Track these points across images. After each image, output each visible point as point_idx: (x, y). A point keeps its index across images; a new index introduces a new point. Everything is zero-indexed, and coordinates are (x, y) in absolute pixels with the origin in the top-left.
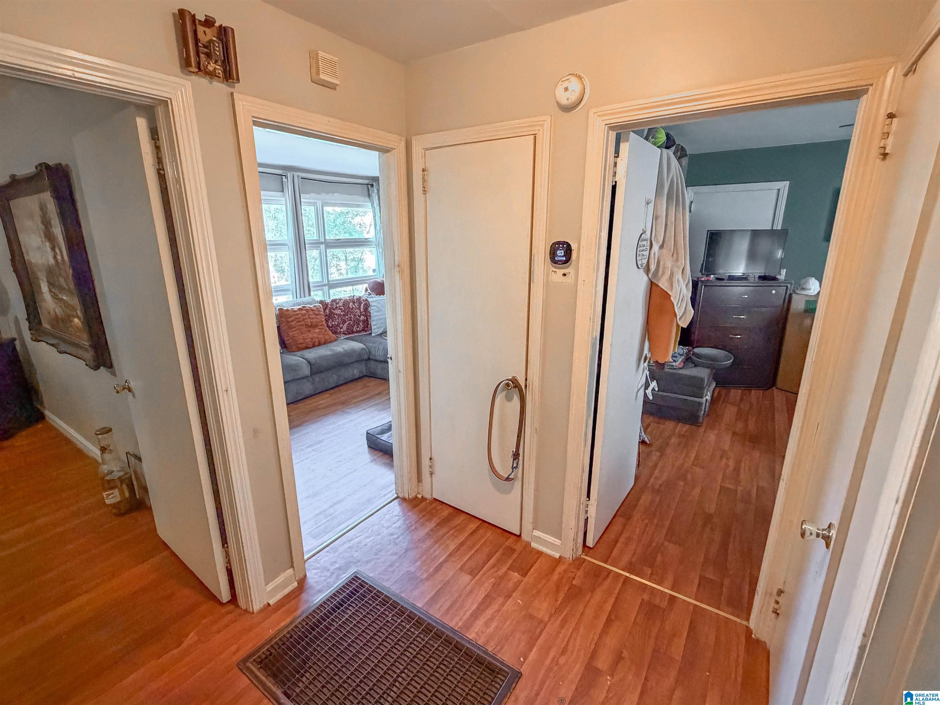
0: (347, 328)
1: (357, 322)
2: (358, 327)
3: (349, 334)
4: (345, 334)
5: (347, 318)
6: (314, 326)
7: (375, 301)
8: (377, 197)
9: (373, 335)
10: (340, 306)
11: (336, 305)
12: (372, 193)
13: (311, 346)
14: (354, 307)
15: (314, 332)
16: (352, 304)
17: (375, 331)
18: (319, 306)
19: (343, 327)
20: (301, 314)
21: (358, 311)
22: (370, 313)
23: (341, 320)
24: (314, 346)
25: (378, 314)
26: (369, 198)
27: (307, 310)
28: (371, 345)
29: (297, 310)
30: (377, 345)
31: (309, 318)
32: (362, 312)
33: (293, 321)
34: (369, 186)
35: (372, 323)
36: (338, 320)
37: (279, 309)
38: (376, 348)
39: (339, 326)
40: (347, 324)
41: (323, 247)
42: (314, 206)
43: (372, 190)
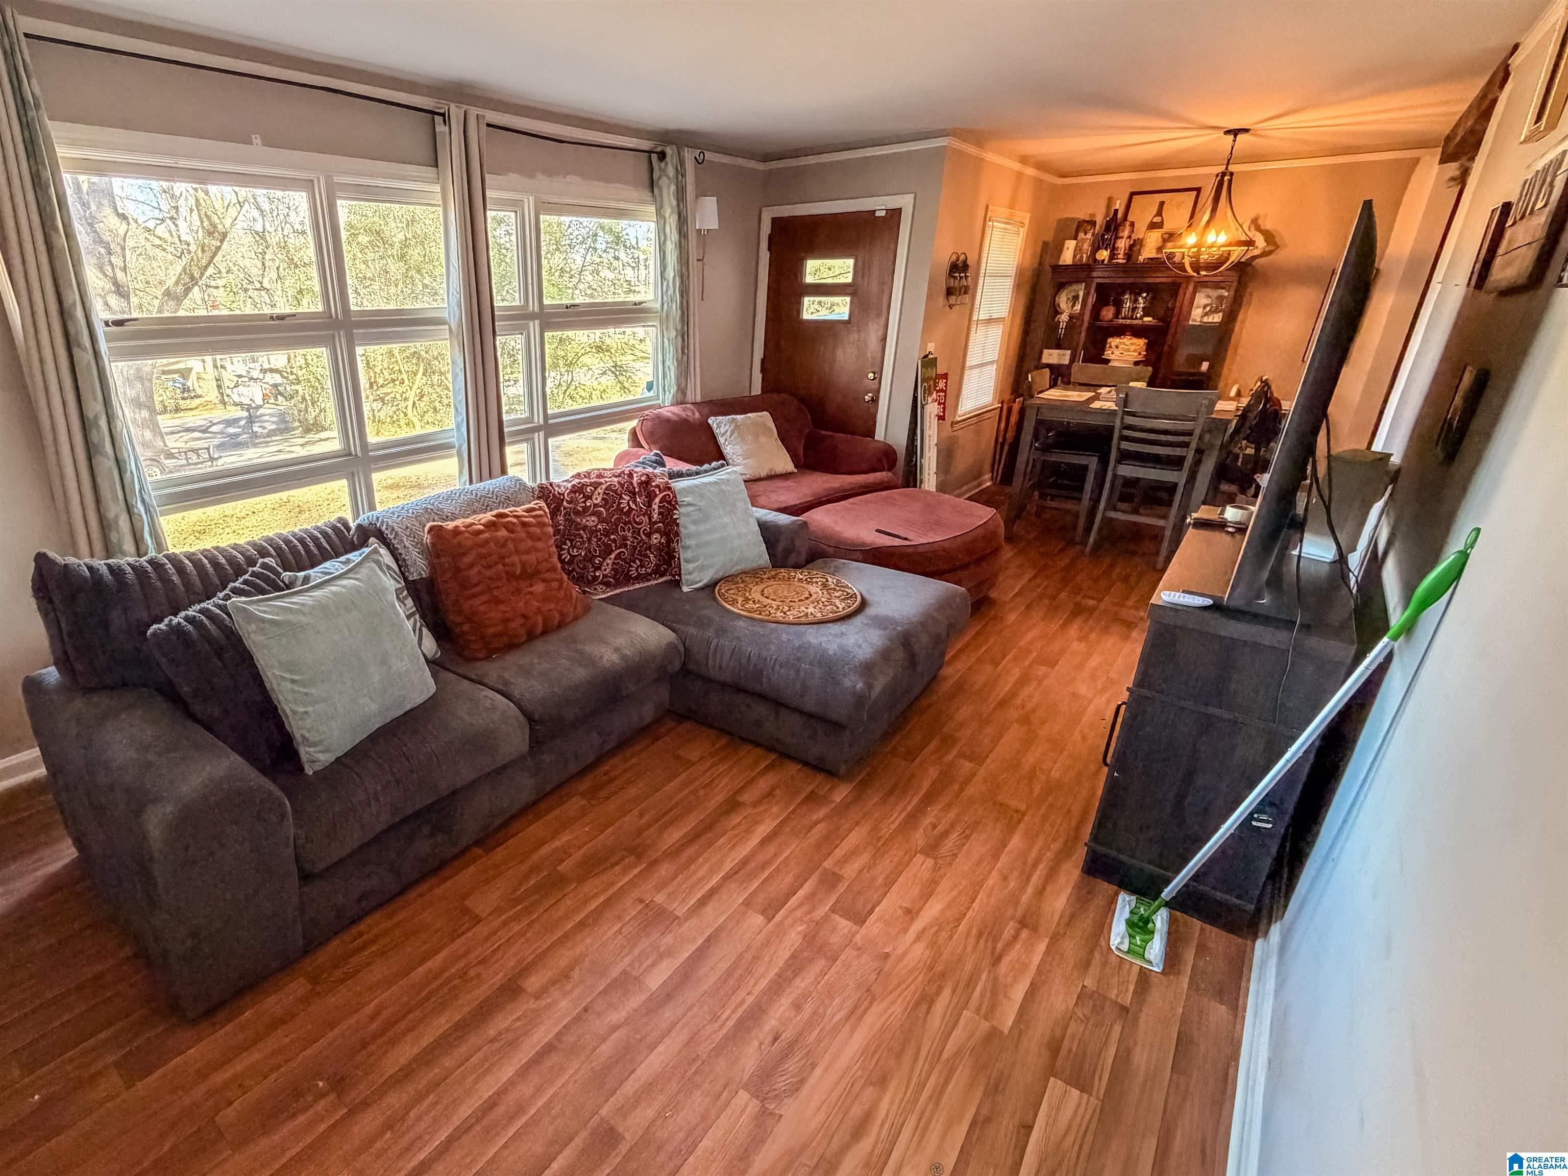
0: (614, 569)
1: (640, 551)
2: (642, 566)
3: (619, 584)
4: (610, 584)
5: (614, 541)
6: (530, 575)
7: (688, 491)
8: (673, 188)
9: (685, 589)
10: (596, 505)
11: (584, 502)
12: (660, 178)
13: (524, 639)
14: (634, 507)
15: (531, 593)
16: (627, 498)
17: (688, 577)
18: (541, 508)
19: (601, 564)
20: (496, 541)
21: (645, 519)
22: (678, 525)
23: (599, 546)
24: (531, 637)
25: (702, 527)
26: (653, 192)
27: (509, 528)
28: (692, 630)
29: (482, 527)
30: (710, 633)
31: (517, 551)
32: (656, 523)
33: (471, 566)
34: (654, 157)
35: (684, 555)
36: (590, 543)
37: (431, 529)
38: (709, 643)
39: (591, 560)
40: (613, 556)
41: (534, 326)
42: (516, 212)
43: (660, 169)
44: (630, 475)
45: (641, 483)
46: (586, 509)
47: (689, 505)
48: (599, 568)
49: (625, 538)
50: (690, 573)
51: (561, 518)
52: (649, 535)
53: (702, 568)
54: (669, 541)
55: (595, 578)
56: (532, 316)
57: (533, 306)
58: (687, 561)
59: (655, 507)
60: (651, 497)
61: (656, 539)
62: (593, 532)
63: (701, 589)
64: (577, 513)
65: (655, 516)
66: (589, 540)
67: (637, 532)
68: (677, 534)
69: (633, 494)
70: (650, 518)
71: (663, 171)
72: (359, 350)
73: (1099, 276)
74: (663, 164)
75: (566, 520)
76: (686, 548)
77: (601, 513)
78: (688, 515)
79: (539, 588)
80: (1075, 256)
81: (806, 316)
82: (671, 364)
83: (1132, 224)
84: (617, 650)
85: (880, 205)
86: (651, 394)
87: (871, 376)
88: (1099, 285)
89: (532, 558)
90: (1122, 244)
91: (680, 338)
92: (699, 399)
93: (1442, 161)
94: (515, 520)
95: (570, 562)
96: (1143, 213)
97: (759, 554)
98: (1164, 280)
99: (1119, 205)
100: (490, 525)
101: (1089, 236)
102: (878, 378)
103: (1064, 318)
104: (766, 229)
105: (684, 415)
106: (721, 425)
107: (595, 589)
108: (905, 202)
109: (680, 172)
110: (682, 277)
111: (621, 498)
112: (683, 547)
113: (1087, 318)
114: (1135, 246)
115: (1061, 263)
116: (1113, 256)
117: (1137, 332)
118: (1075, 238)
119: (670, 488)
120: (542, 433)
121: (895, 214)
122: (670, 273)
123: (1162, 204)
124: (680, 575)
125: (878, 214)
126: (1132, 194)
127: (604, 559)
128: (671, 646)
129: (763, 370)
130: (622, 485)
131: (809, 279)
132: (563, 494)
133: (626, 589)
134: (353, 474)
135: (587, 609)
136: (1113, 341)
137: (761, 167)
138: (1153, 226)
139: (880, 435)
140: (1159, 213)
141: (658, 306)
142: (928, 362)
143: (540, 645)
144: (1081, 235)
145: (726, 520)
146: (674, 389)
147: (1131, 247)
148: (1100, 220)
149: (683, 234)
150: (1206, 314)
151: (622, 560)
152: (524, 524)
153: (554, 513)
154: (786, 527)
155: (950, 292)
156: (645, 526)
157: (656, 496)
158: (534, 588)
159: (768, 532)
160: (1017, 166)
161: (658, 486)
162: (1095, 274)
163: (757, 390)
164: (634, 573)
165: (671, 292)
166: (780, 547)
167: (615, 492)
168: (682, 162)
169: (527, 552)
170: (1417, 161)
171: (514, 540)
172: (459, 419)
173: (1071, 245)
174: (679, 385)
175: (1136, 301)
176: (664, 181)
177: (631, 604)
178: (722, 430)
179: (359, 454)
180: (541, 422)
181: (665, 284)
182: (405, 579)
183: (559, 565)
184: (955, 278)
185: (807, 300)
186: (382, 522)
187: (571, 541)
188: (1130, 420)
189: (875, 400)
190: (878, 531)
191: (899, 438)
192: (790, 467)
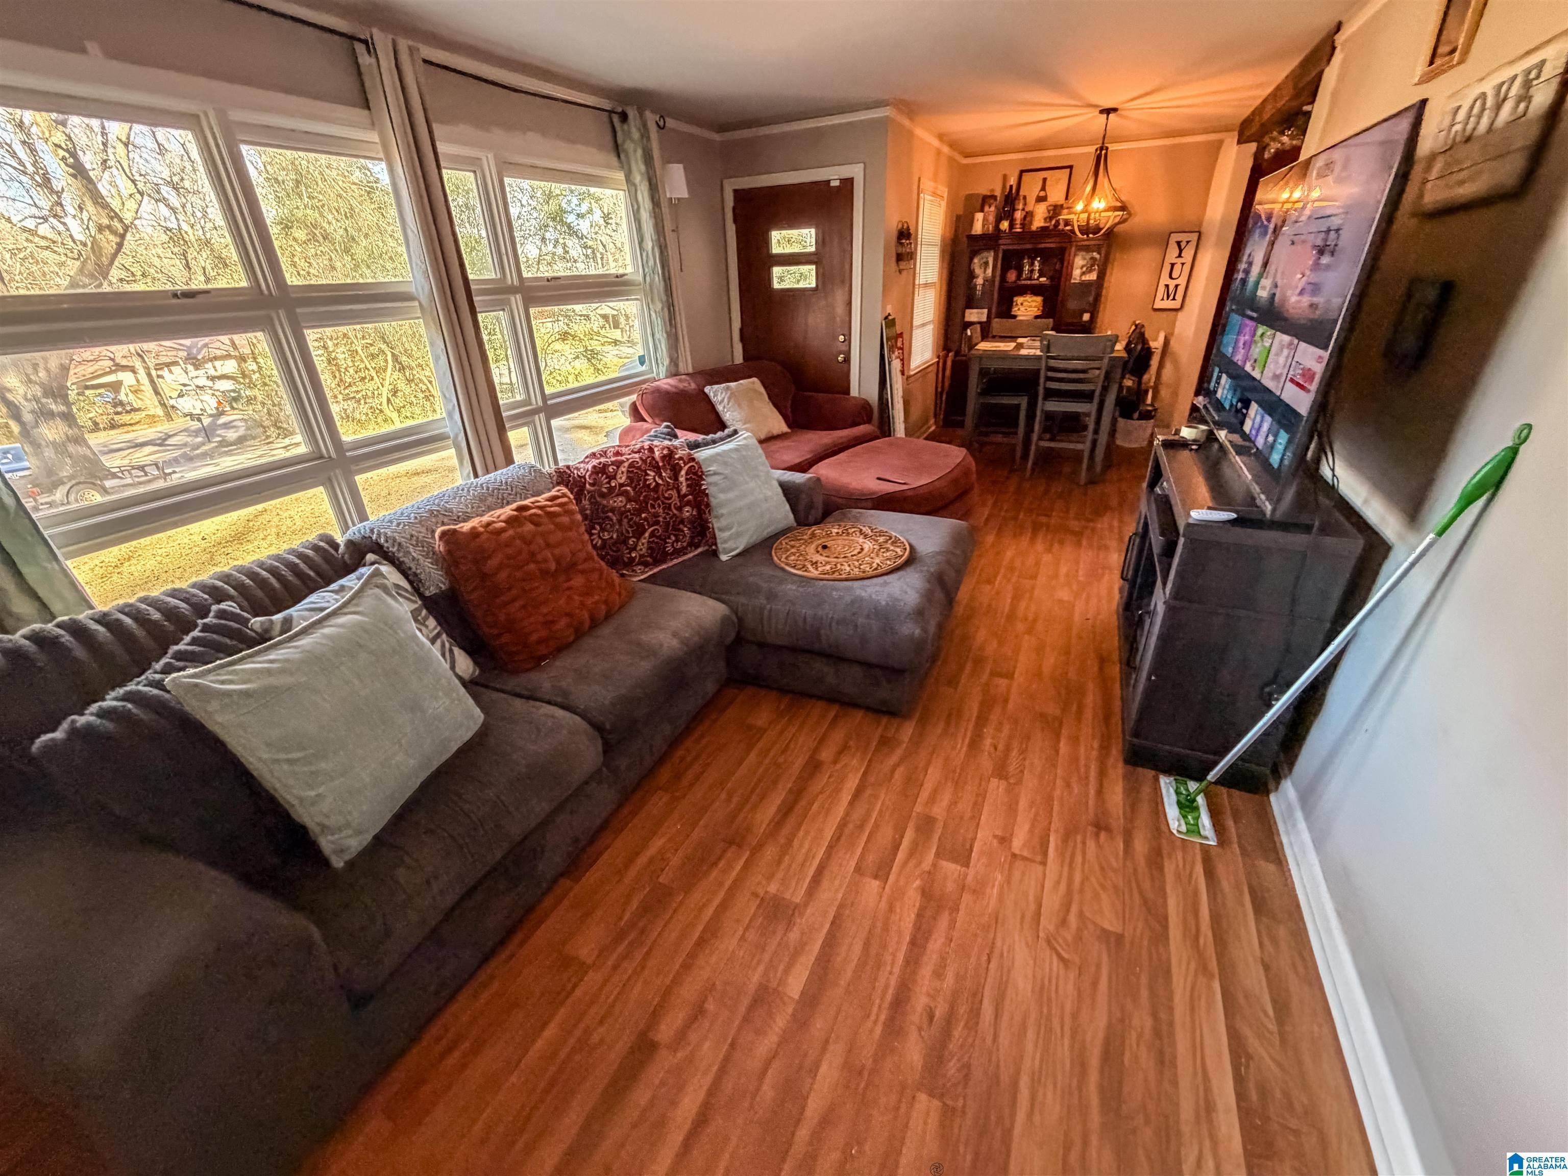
0: (649, 548)
1: (673, 526)
2: (677, 541)
3: (656, 563)
4: (646, 564)
5: (646, 519)
6: (568, 568)
7: (712, 459)
8: (639, 152)
9: (724, 558)
10: (621, 485)
11: (609, 483)
12: (624, 141)
13: (571, 639)
14: (660, 482)
15: (569, 588)
16: (652, 474)
17: (726, 546)
18: (564, 495)
19: (636, 545)
20: (522, 538)
21: (674, 493)
22: (707, 495)
23: (631, 526)
24: (580, 633)
25: (731, 495)
26: (619, 156)
27: (534, 520)
28: (743, 600)
29: (503, 524)
30: (762, 600)
31: (548, 545)
32: (685, 495)
33: (500, 567)
34: (616, 119)
35: (716, 524)
36: (621, 525)
37: (444, 534)
38: (762, 609)
39: (625, 542)
40: (647, 535)
41: (516, 301)
42: (475, 172)
43: (623, 131)
44: (651, 450)
45: (663, 458)
46: (611, 489)
47: (715, 474)
48: (634, 549)
49: (656, 515)
50: (725, 542)
51: (587, 502)
52: (680, 509)
53: (738, 535)
54: (701, 513)
55: (632, 560)
56: (512, 290)
57: (512, 279)
58: (722, 530)
59: (682, 479)
60: (676, 470)
61: (687, 512)
62: (622, 513)
63: (740, 555)
64: (603, 495)
65: (684, 489)
66: (620, 522)
67: (667, 507)
68: (708, 505)
69: (657, 469)
70: (679, 491)
71: (628, 135)
72: (311, 335)
73: (1005, 244)
74: (626, 126)
75: (592, 504)
76: (718, 517)
77: (626, 491)
78: (715, 484)
79: (578, 581)
80: (983, 226)
81: (776, 285)
82: (661, 336)
83: (1025, 198)
84: (675, 634)
85: (833, 175)
86: (644, 368)
87: (841, 338)
88: (1005, 252)
89: (566, 550)
90: (1018, 215)
91: (666, 310)
92: (690, 370)
93: (1240, 142)
94: (540, 512)
95: (603, 546)
96: (1031, 188)
97: (784, 515)
98: (1052, 245)
99: (1013, 181)
100: (510, 521)
101: (993, 208)
102: (848, 340)
103: (980, 281)
104: (730, 202)
105: (681, 386)
106: (717, 393)
107: (633, 571)
108: (855, 171)
110: (660, 247)
111: (647, 475)
112: (716, 517)
113: (998, 279)
114: (1029, 216)
115: (973, 233)
116: (1012, 226)
117: (1035, 290)
118: (982, 210)
119: (693, 459)
120: (542, 415)
121: (848, 183)
122: (649, 244)
123: (1045, 180)
124: (716, 544)
125: (833, 184)
126: (1022, 172)
127: (638, 539)
128: (725, 620)
129: (742, 339)
130: (644, 461)
131: (776, 249)
132: (584, 477)
133: (665, 566)
134: (330, 480)
135: (631, 593)
136: (1019, 300)
137: (717, 137)
138: (1041, 199)
139: (855, 392)
140: (1043, 188)
141: (640, 278)
142: (889, 322)
143: (589, 642)
144: (986, 208)
145: (751, 485)
146: (667, 362)
147: (1025, 217)
148: (998, 193)
149: (656, 203)
150: (1083, 273)
151: (657, 537)
152: (551, 515)
153: (578, 498)
154: (804, 484)
155: (900, 258)
156: (675, 500)
157: (681, 468)
158: (572, 583)
159: (788, 492)
160: (935, 143)
161: (681, 458)
162: (1001, 242)
163: (739, 358)
164: (670, 549)
165: (651, 263)
166: (801, 507)
167: (639, 468)
168: (644, 121)
169: (559, 544)
170: (1221, 143)
171: (542, 534)
172: (450, 407)
173: (979, 216)
174: (671, 360)
175: (1032, 264)
176: (629, 146)
177: (671, 580)
178: (720, 398)
179: (333, 455)
180: (540, 403)
181: (644, 255)
182: (421, 596)
183: (594, 553)
184: (902, 244)
185: (777, 271)
186: (379, 534)
187: (600, 525)
188: (1052, 363)
189: (847, 360)
190: (879, 479)
191: (871, 394)
192: (784, 428)
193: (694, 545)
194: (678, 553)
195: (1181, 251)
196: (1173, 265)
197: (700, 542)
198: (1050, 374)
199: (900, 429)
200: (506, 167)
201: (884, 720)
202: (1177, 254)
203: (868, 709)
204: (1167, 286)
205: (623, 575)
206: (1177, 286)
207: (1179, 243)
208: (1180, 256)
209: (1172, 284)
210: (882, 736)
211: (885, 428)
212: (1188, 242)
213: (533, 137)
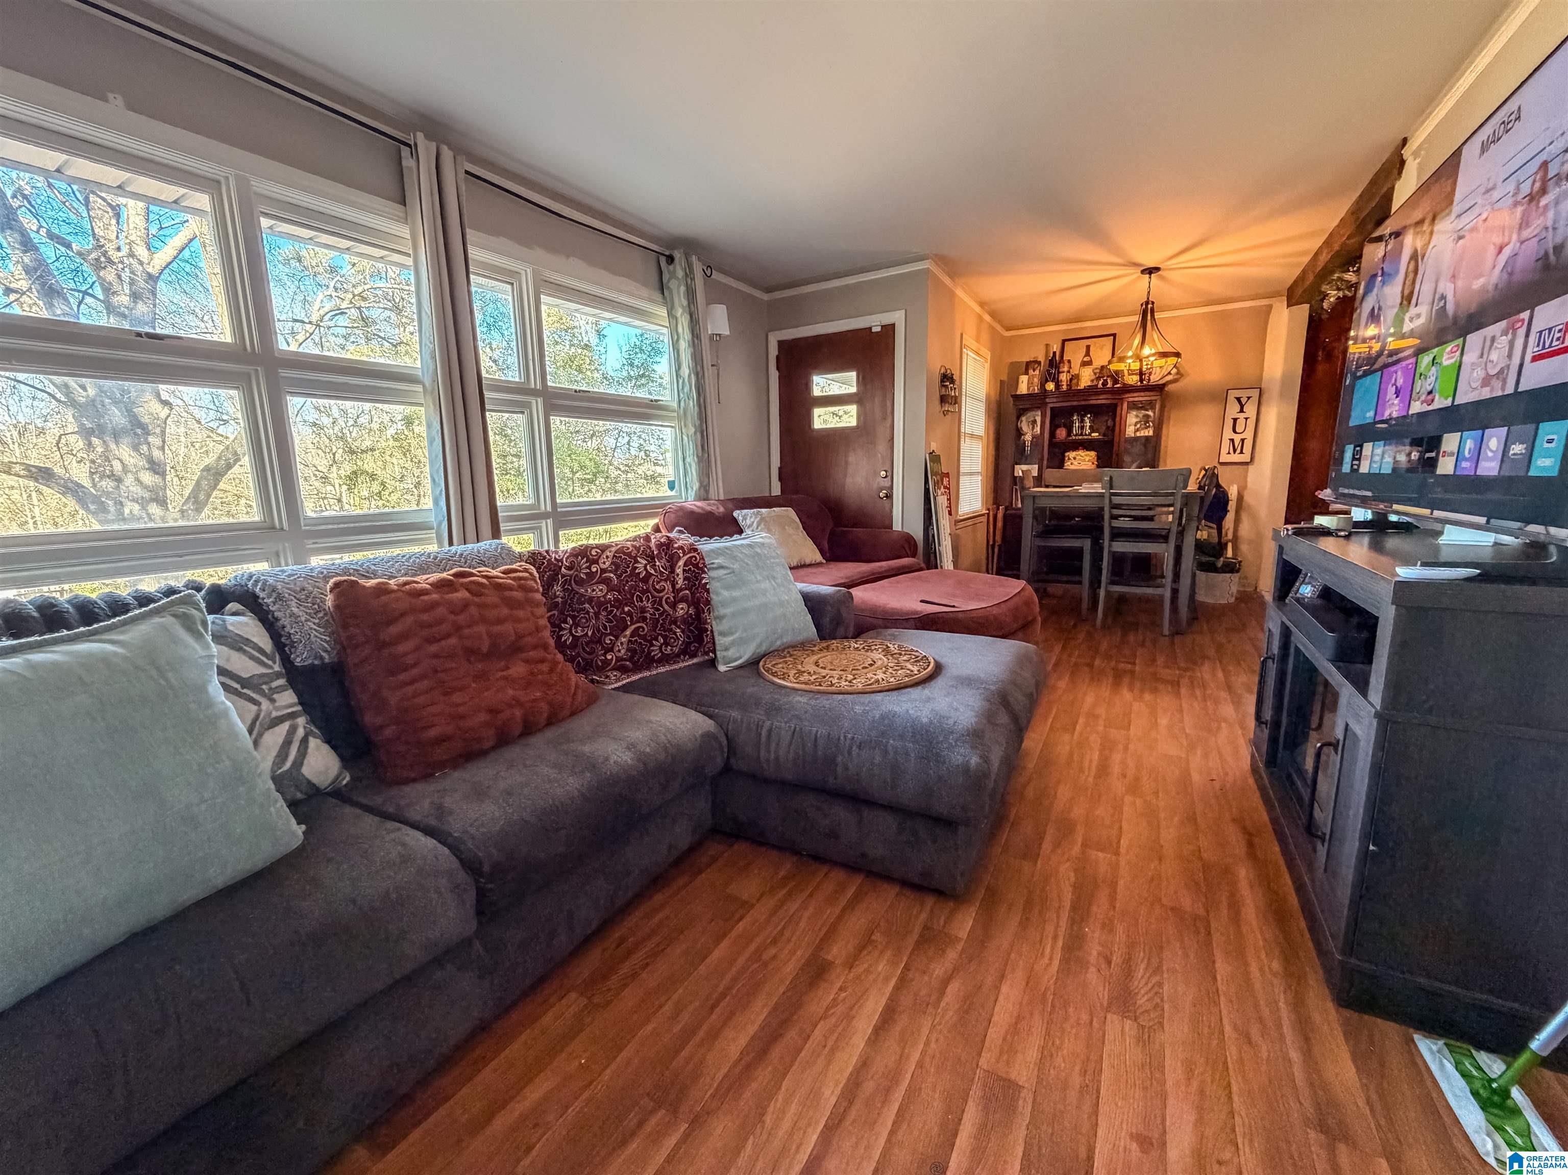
0: (628, 650)
1: (664, 625)
2: (666, 644)
3: (637, 668)
4: (624, 670)
5: (629, 614)
7: (717, 553)
8: (683, 290)
9: (722, 668)
10: (603, 571)
11: (589, 568)
12: (669, 280)
13: (491, 744)
14: (652, 572)
15: (506, 678)
16: (644, 562)
17: (725, 654)
18: (526, 570)
19: (613, 644)
20: (449, 604)
21: (668, 586)
22: (708, 591)
23: (610, 621)
25: (736, 594)
26: (663, 294)
27: (472, 587)
28: (734, 715)
29: (426, 586)
30: (761, 715)
31: (484, 620)
32: (681, 590)
34: (663, 260)
35: (717, 627)
36: (597, 618)
38: (760, 726)
39: (600, 640)
40: (628, 632)
41: (538, 405)
42: (512, 284)
43: (669, 272)
44: (647, 539)
45: (660, 546)
46: (591, 575)
47: (721, 567)
48: (611, 649)
49: (643, 610)
50: (726, 649)
51: (557, 589)
52: (674, 606)
53: (742, 642)
54: (699, 612)
55: (606, 662)
56: (534, 394)
57: (535, 383)
58: (723, 634)
59: (679, 571)
60: (673, 560)
61: (682, 609)
62: (601, 604)
63: (740, 667)
64: (580, 582)
65: (680, 582)
66: (597, 615)
67: (657, 602)
68: (708, 602)
69: (651, 558)
70: (673, 584)
71: (673, 275)
73: (1052, 403)
74: (671, 267)
75: (564, 590)
76: (720, 618)
77: (610, 579)
78: (719, 579)
80: (1028, 389)
81: (817, 425)
82: (692, 459)
83: (1069, 361)
85: (874, 322)
86: (674, 493)
87: (883, 474)
88: (1052, 408)
90: (1064, 377)
91: (698, 433)
92: (721, 497)
93: (1289, 305)
94: (482, 580)
95: (573, 646)
96: (1075, 354)
97: (806, 626)
98: (1104, 401)
99: (1056, 348)
100: (441, 584)
101: (1037, 372)
102: (890, 473)
103: (1028, 438)
104: (774, 351)
105: (708, 508)
106: (746, 517)
107: (606, 676)
108: (897, 317)
109: (689, 274)
110: (697, 373)
111: (637, 562)
112: (716, 618)
113: (1047, 435)
114: (1075, 378)
115: (1018, 393)
116: (1058, 386)
117: (1088, 445)
118: (1026, 373)
119: (696, 550)
120: (550, 521)
121: (889, 329)
122: (685, 371)
123: (1088, 347)
124: (714, 651)
125: (874, 330)
126: (1064, 341)
127: (617, 637)
128: (707, 737)
129: (781, 478)
130: (638, 549)
131: (817, 391)
132: (561, 561)
133: (647, 674)
135: (592, 700)
136: (1071, 454)
137: (765, 295)
138: (1084, 364)
139: (897, 526)
140: (1088, 354)
142: (934, 458)
144: (1031, 372)
145: (765, 585)
146: (696, 488)
147: (1071, 380)
148: (1041, 359)
149: (696, 335)
151: (639, 636)
153: (549, 582)
154: (832, 597)
155: (943, 399)
156: (668, 594)
157: (680, 558)
158: (510, 671)
159: (813, 603)
160: (978, 309)
161: (681, 548)
162: (1047, 400)
163: (776, 490)
164: (656, 652)
165: (687, 388)
166: (826, 620)
167: (629, 555)
168: (690, 266)
169: (500, 622)
170: (1271, 309)
172: (437, 492)
173: (1024, 379)
174: (702, 487)
175: (1082, 420)
176: (674, 285)
177: (652, 690)
178: (747, 520)
179: (287, 528)
180: (550, 510)
181: (680, 382)
183: (553, 644)
184: (945, 387)
187: (574, 618)
188: (1117, 500)
189: (889, 496)
190: (922, 601)
191: (917, 531)
192: (818, 557)
193: (687, 652)
194: (666, 659)
195: (1242, 406)
196: (1235, 420)
197: (697, 649)
198: (1116, 512)
199: (947, 562)
200: (543, 285)
201: (930, 901)
202: (1238, 408)
203: (906, 884)
204: (1232, 440)
205: (592, 681)
206: (1243, 440)
207: (1238, 399)
208: (1242, 411)
209: (1237, 438)
210: (926, 928)
211: (931, 561)
212: (1249, 398)
213: (576, 263)
